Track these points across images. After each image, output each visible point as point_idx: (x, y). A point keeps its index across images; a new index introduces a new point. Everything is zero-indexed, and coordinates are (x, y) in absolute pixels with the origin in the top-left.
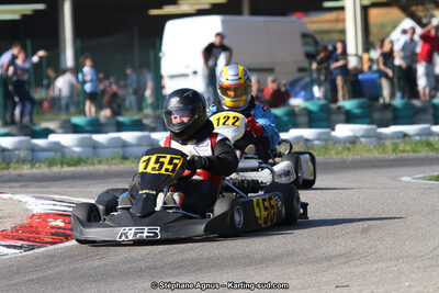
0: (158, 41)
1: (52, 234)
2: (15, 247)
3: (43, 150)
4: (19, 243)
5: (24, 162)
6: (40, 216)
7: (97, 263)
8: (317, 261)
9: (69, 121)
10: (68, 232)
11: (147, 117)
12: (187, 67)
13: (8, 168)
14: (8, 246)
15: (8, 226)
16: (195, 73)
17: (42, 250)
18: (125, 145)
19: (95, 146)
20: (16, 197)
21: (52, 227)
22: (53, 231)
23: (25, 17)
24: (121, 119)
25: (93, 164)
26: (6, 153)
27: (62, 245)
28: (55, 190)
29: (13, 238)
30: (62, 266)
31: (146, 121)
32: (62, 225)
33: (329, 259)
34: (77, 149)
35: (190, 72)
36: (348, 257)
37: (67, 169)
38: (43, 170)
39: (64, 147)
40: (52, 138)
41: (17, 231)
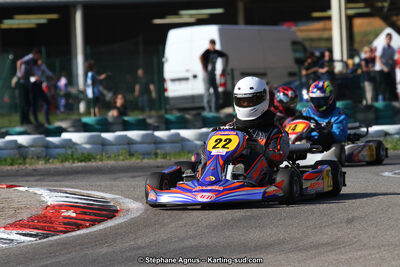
0: (161, 48)
1: (64, 224)
2: (31, 235)
3: (56, 146)
4: (34, 232)
5: (38, 158)
6: (54, 207)
7: (105, 250)
8: (306, 249)
9: (80, 120)
10: (80, 222)
11: (150, 117)
12: (188, 71)
13: (25, 164)
14: (25, 235)
15: (25, 216)
16: (195, 77)
17: (56, 238)
18: (130, 142)
19: (104, 143)
20: (31, 190)
21: (65, 217)
22: (66, 221)
23: (39, 26)
24: (126, 118)
25: (101, 160)
26: (22, 149)
27: (74, 234)
28: (67, 183)
29: (29, 227)
30: (74, 253)
31: (150, 121)
32: (74, 215)
33: (316, 246)
34: (88, 146)
35: (190, 75)
36: (334, 245)
37: (78, 165)
38: (55, 165)
39: (75, 144)
40: (65, 136)
41: (33, 221)
